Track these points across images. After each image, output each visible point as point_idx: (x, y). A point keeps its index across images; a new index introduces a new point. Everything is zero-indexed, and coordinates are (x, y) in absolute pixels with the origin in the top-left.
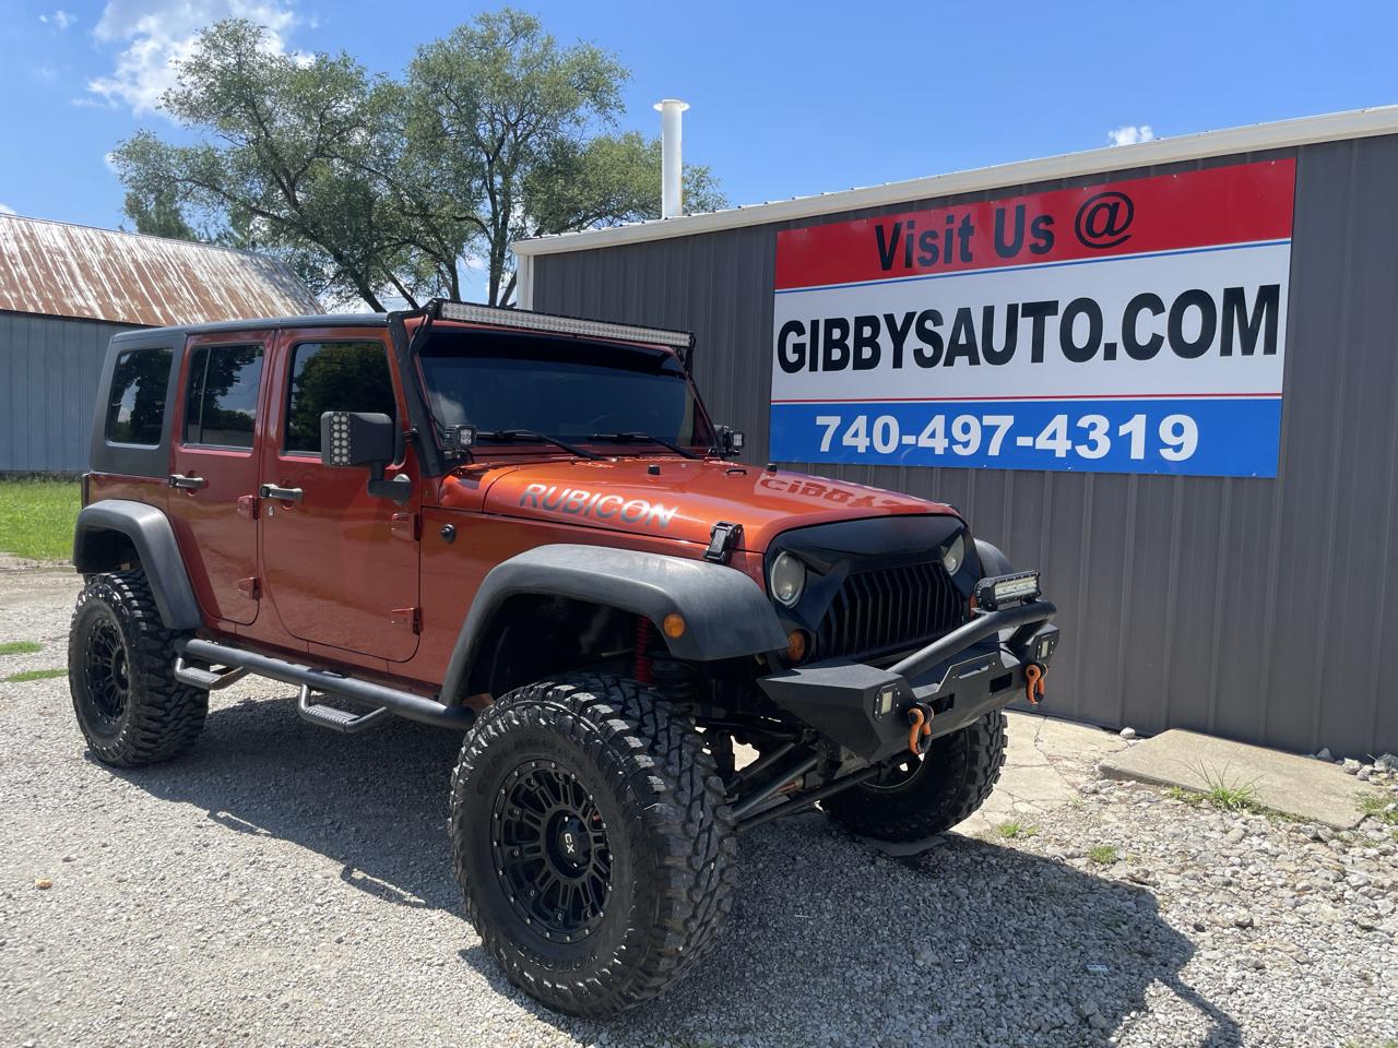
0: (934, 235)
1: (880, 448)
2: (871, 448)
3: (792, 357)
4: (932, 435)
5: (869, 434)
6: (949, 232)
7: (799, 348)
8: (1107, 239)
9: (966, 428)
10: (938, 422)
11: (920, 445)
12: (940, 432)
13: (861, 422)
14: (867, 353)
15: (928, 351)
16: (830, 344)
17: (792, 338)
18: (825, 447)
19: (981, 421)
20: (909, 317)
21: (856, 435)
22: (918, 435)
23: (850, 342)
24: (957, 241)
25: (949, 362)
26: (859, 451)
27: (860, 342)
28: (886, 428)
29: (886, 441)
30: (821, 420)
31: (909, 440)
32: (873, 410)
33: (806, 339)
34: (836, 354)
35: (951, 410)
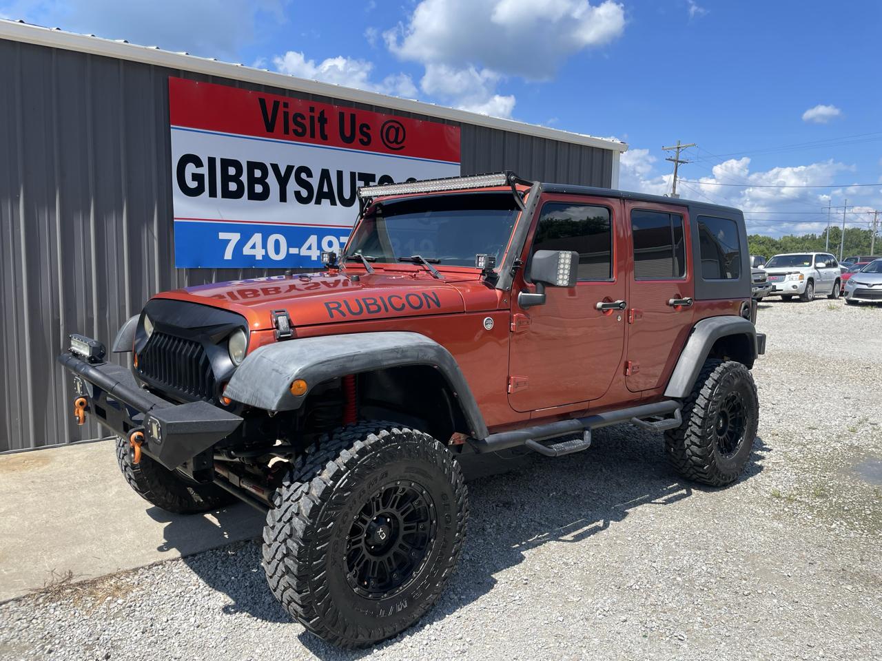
0: (303, 117)
1: (273, 256)
2: (266, 256)
3: (193, 185)
4: (310, 248)
5: (264, 246)
6: (312, 118)
7: (197, 177)
8: (394, 145)
9: (330, 244)
10: (313, 239)
11: (301, 254)
12: (315, 246)
13: (257, 238)
14: (259, 189)
15: (304, 193)
16: (226, 179)
17: (190, 169)
18: (228, 255)
19: (339, 240)
20: (290, 168)
21: (253, 247)
22: (300, 248)
23: (244, 178)
24: (317, 125)
25: (318, 202)
26: (257, 258)
27: (252, 181)
28: (277, 243)
29: (277, 251)
30: (222, 236)
31: (294, 251)
32: (266, 230)
33: (204, 170)
34: (233, 186)
35: (321, 232)
